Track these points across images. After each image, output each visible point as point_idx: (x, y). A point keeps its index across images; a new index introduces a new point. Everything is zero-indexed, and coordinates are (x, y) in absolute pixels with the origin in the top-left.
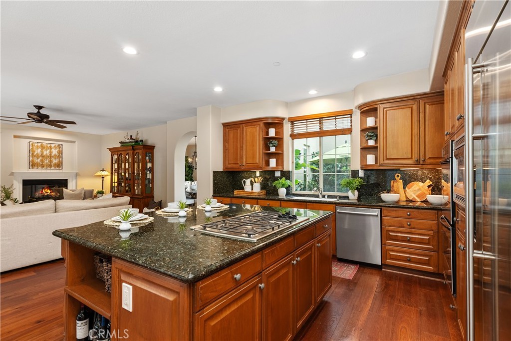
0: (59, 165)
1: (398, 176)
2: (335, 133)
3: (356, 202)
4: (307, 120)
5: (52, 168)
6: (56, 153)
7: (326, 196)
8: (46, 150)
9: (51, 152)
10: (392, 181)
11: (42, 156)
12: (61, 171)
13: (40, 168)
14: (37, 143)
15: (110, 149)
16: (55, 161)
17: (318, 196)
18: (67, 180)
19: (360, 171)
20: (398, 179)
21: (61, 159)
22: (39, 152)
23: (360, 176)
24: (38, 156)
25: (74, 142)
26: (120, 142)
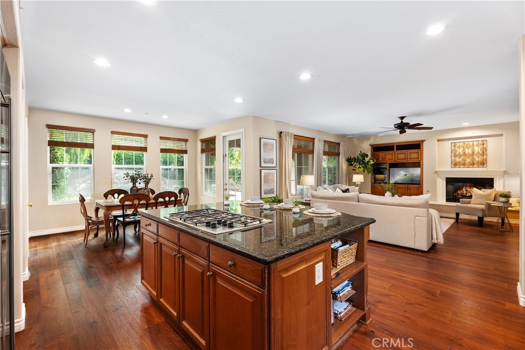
0: (483, 163)
5: (475, 166)
6: (479, 151)
8: (468, 149)
9: (473, 150)
12: (485, 169)
13: (462, 166)
14: (460, 143)
16: (478, 159)
18: (493, 179)
21: (485, 157)
22: (461, 151)
24: (460, 156)
25: (500, 135)
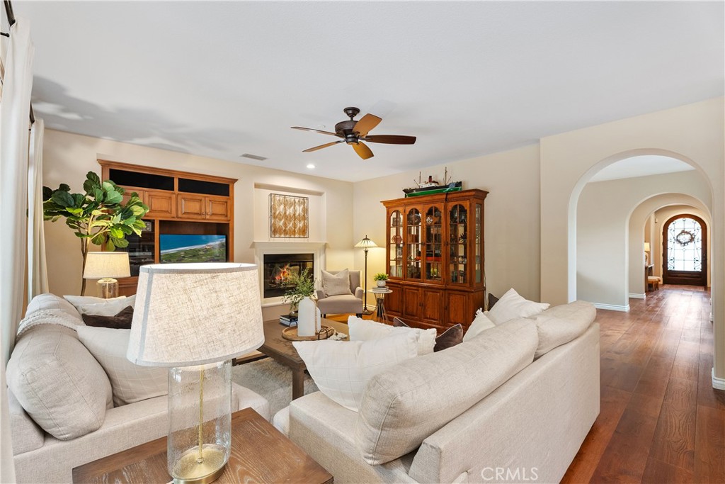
0: (304, 231)
5: (296, 236)
6: (301, 212)
8: (290, 207)
9: (295, 210)
11: (286, 216)
12: (305, 241)
13: (283, 236)
14: (280, 196)
15: (385, 203)
16: (300, 225)
18: (313, 255)
21: (306, 221)
22: (281, 210)
24: (280, 217)
25: (320, 194)
26: (404, 191)
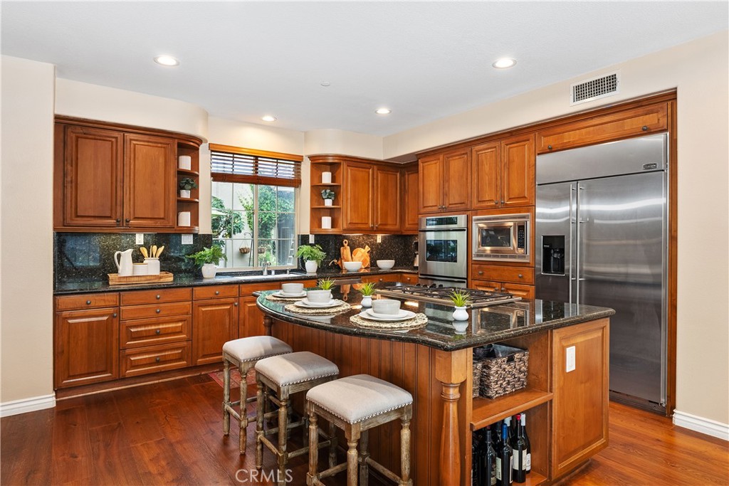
1: (346, 242)
2: (277, 183)
3: (315, 274)
4: (234, 154)
7: (273, 272)
10: (342, 248)
17: (261, 273)
19: (310, 236)
20: (346, 245)
23: (310, 242)
